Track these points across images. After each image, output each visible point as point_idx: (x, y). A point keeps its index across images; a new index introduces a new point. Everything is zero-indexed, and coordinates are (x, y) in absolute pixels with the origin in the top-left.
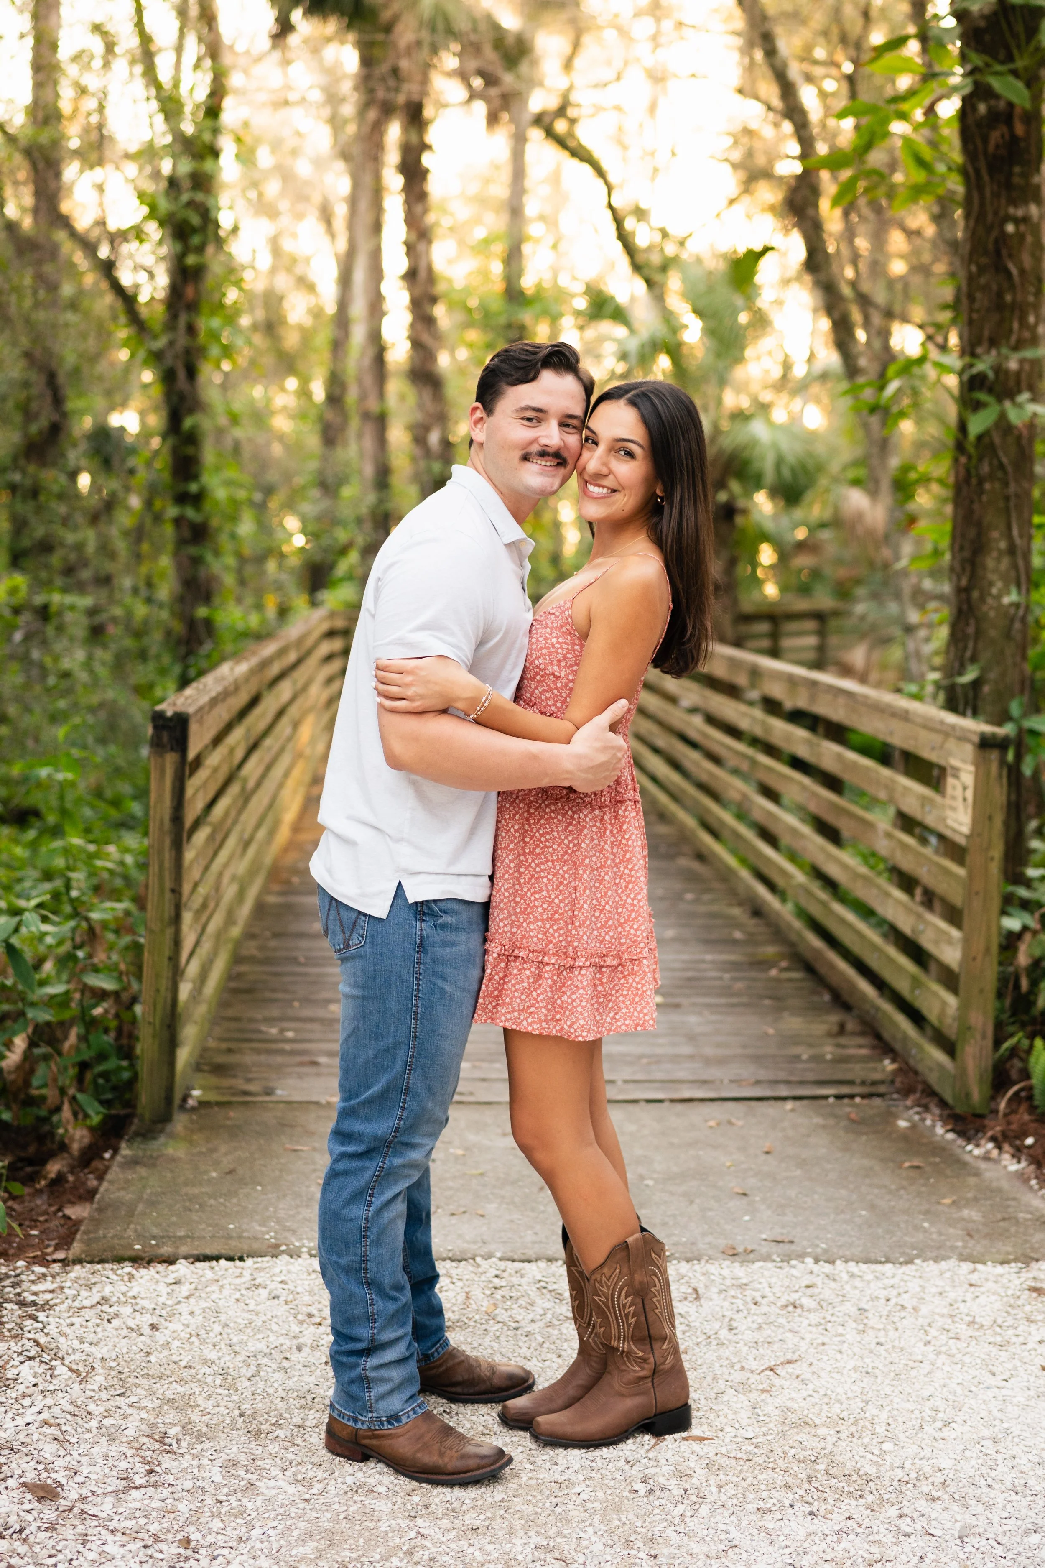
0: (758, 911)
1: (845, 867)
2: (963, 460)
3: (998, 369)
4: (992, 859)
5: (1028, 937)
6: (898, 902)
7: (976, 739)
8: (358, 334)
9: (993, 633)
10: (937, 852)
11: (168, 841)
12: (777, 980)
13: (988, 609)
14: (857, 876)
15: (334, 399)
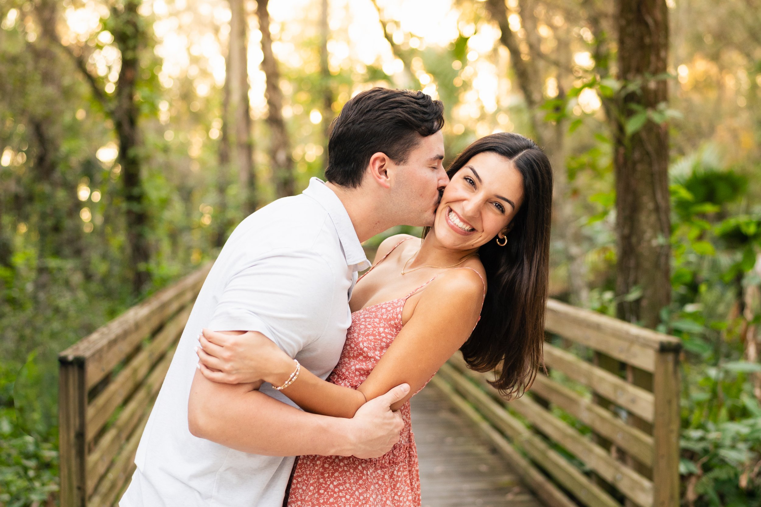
0: (495, 450)
1: (557, 428)
2: (622, 150)
3: (644, 89)
4: (671, 431)
5: (693, 480)
6: (599, 457)
7: (657, 346)
8: (236, 98)
9: (647, 265)
10: (627, 423)
11: (73, 452)
12: (512, 502)
13: (643, 249)
14: (566, 435)
15: (225, 138)
